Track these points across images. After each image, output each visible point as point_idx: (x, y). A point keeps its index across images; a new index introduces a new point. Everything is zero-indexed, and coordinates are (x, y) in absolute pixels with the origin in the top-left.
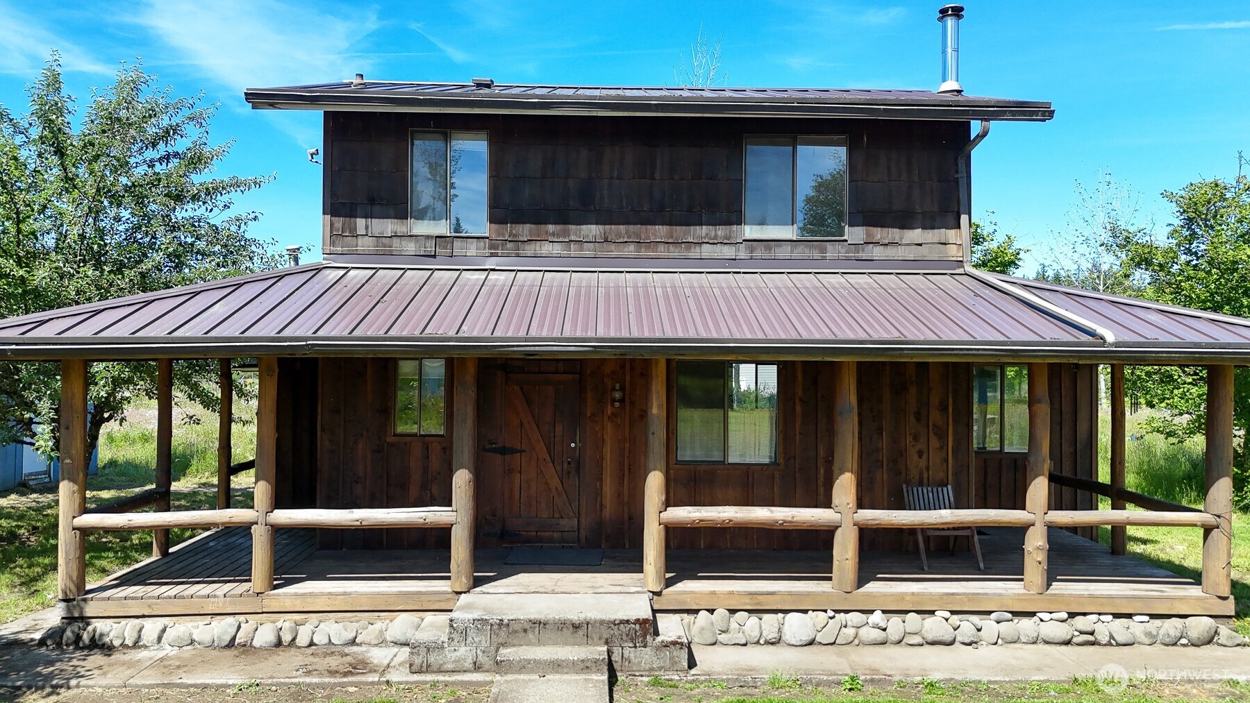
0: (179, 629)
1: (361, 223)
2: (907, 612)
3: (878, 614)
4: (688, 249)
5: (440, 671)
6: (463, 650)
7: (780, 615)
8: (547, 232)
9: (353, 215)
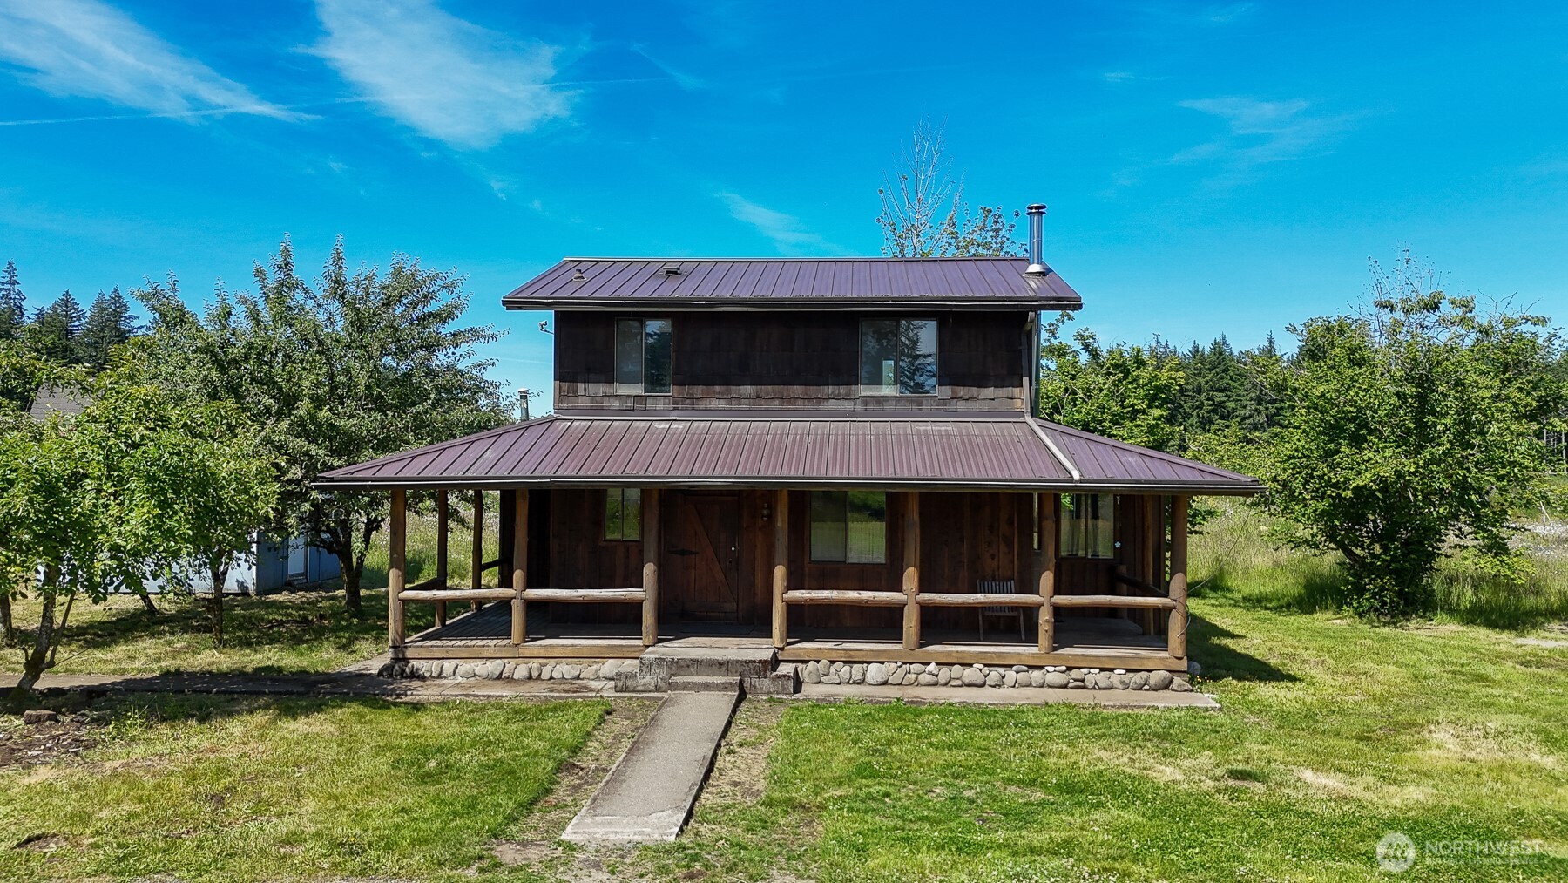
0: (466, 667)
1: (581, 386)
2: (953, 664)
3: (933, 665)
4: (819, 404)
5: (634, 691)
6: (648, 678)
7: (865, 665)
8: (714, 392)
9: (575, 380)
